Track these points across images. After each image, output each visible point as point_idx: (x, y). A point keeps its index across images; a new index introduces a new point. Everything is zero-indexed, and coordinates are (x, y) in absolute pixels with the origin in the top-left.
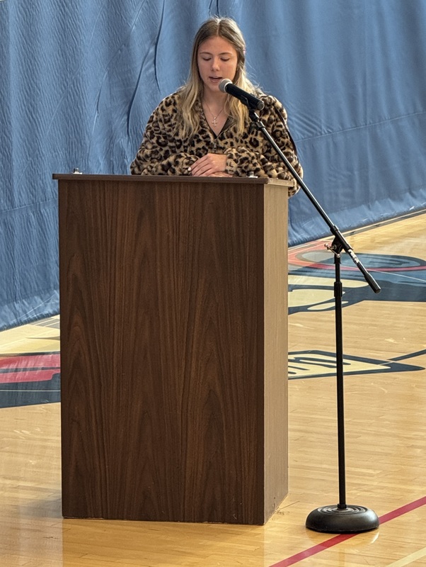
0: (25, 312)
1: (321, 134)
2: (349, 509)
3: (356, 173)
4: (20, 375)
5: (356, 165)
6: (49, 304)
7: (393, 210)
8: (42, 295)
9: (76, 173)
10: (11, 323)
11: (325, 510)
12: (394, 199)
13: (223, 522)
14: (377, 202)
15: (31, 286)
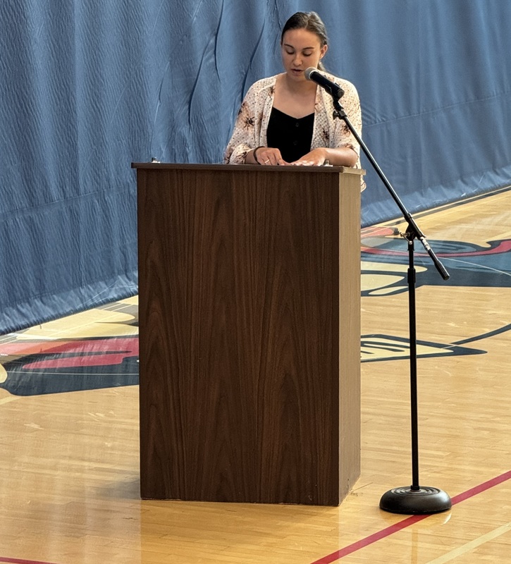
0: (91, 297)
1: (376, 123)
2: (422, 491)
3: (409, 160)
4: (85, 358)
5: (409, 153)
6: (114, 288)
7: (445, 196)
8: (107, 281)
9: (154, 162)
10: (78, 307)
11: (398, 491)
12: (446, 186)
13: (299, 503)
14: (429, 189)
15: (95, 272)
